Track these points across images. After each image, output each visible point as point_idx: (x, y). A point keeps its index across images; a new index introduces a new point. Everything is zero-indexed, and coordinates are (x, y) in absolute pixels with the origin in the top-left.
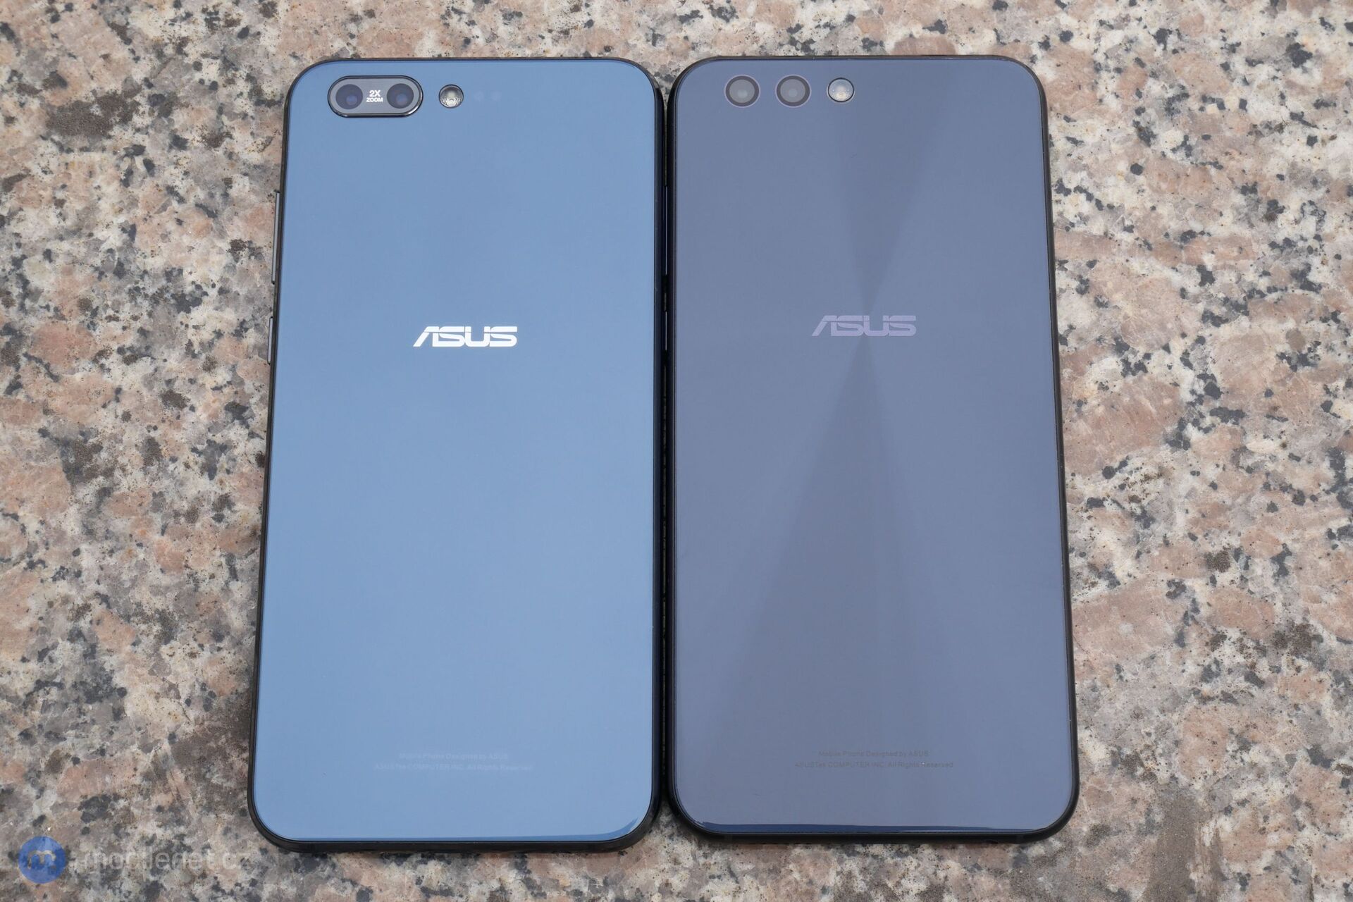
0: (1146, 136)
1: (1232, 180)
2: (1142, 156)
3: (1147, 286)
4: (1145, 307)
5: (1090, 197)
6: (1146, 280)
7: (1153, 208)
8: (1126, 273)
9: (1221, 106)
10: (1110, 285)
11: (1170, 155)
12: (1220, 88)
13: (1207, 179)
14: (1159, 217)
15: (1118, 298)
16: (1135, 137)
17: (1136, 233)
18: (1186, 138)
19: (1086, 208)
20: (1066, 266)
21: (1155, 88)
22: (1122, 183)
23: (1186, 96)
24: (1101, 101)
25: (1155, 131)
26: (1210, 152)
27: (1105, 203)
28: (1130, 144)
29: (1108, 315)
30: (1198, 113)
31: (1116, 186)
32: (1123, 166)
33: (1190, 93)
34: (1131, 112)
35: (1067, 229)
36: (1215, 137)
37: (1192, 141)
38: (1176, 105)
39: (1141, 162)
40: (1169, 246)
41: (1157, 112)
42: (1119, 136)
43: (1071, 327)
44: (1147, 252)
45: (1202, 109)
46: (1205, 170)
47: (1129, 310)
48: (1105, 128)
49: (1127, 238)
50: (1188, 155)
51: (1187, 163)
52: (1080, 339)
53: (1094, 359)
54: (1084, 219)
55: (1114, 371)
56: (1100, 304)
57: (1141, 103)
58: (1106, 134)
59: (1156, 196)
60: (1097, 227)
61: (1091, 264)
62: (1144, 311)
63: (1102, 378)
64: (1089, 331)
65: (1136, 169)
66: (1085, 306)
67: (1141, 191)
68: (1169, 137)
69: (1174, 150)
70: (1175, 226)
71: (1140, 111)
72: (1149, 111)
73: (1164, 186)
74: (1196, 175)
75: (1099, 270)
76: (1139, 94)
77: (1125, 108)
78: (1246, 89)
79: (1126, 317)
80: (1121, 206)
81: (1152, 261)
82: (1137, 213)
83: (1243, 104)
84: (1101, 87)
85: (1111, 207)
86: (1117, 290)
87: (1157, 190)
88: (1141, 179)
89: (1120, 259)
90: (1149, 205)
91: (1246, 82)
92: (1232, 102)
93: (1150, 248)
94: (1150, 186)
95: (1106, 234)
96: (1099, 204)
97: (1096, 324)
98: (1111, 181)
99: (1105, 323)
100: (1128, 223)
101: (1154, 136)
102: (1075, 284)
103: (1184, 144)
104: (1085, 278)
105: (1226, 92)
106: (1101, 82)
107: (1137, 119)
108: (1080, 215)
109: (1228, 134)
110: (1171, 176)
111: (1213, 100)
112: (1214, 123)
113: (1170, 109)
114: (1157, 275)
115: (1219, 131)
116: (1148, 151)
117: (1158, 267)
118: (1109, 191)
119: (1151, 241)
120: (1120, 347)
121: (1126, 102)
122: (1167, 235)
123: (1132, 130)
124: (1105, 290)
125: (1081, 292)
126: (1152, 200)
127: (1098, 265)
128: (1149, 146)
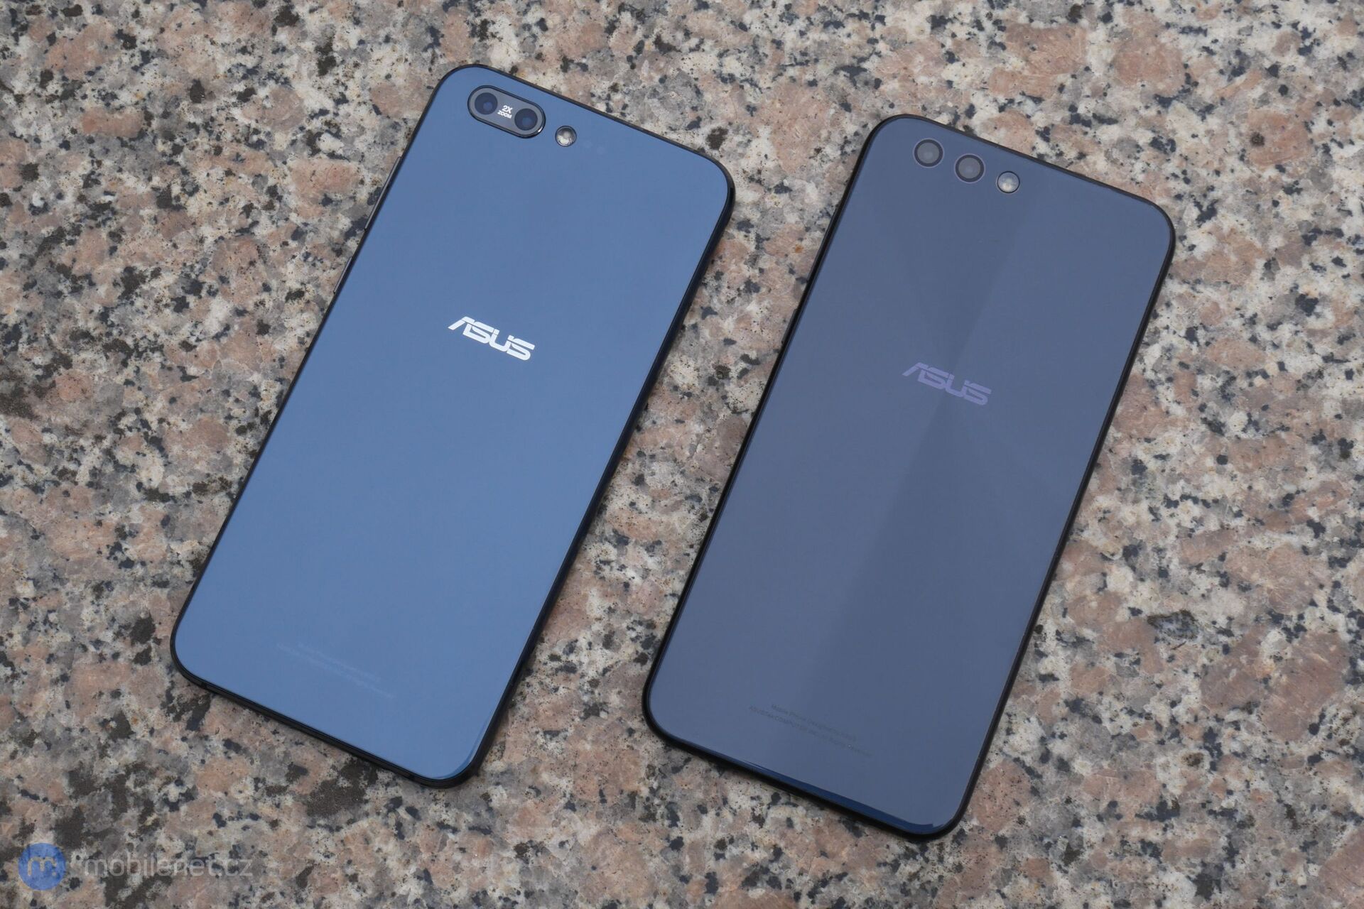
0: (1216, 428)
1: (1301, 436)
2: (1221, 446)
3: (1274, 557)
4: (1280, 575)
5: (1195, 500)
6: (1271, 553)
7: (1250, 488)
8: (1253, 553)
9: (1265, 375)
10: (1245, 569)
11: (1243, 436)
12: (1257, 360)
13: (1281, 444)
14: (1258, 493)
15: (1256, 577)
16: (1209, 432)
17: (1246, 516)
18: (1249, 415)
19: (1197, 511)
20: (1203, 568)
21: (1206, 383)
22: (1216, 477)
23: (1234, 378)
24: (1167, 412)
25: (1222, 420)
26: (1274, 419)
27: (1210, 501)
28: (1207, 440)
29: (1255, 596)
30: (1249, 389)
31: (1212, 481)
32: (1210, 462)
33: (1236, 374)
34: (1196, 412)
35: (1190, 536)
36: (1272, 405)
37: (1256, 416)
38: (1230, 390)
39: (1223, 452)
40: (1276, 514)
41: (1216, 402)
42: (1196, 436)
43: (1230, 619)
44: (1262, 528)
45: (1251, 385)
46: (1277, 437)
47: (1269, 584)
48: (1181, 435)
49: (1240, 523)
50: (1257, 430)
51: (1260, 437)
52: (1242, 626)
53: (1260, 638)
54: (1199, 521)
55: (1280, 642)
56: (1244, 588)
57: (1200, 401)
58: (1184, 440)
59: (1247, 476)
60: (1212, 524)
61: (1222, 558)
62: (1281, 580)
63: (1274, 651)
64: (1245, 616)
65: (1222, 460)
66: (1233, 596)
67: (1233, 477)
68: (1235, 420)
69: (1244, 430)
70: (1273, 495)
71: (1202, 408)
72: (1210, 404)
73: (1250, 465)
74: (1270, 444)
75: (1231, 560)
76: (1196, 394)
77: (1189, 410)
78: (1278, 352)
79: (1270, 591)
80: (1224, 497)
81: (1269, 533)
82: (1239, 498)
83: (1282, 366)
84: (1163, 400)
85: (1216, 501)
86: (1252, 571)
87: (1246, 471)
88: (1229, 467)
89: (1243, 543)
90: (1245, 486)
91: (1276, 346)
92: (1272, 369)
93: (1262, 524)
94: (1239, 469)
95: (1222, 526)
96: (1205, 503)
97: (1248, 607)
98: (1206, 478)
99: (1255, 604)
100: (1235, 509)
101: (1223, 425)
102: (1217, 580)
103: (1250, 421)
104: (1222, 571)
105: (1263, 362)
106: (1160, 396)
107: (1204, 416)
108: (1194, 519)
109: (1281, 397)
110: (1252, 453)
111: (1257, 373)
112: (1267, 392)
113: (1225, 395)
114: (1278, 544)
115: (1273, 397)
116: (1224, 440)
117: (1276, 536)
118: (1209, 488)
119: (1260, 517)
120: (1276, 619)
121: (1188, 405)
122: (1271, 506)
123: (1203, 428)
124: (1242, 575)
125: (1225, 584)
126: (1246, 482)
127: (1228, 556)
128: (1222, 434)
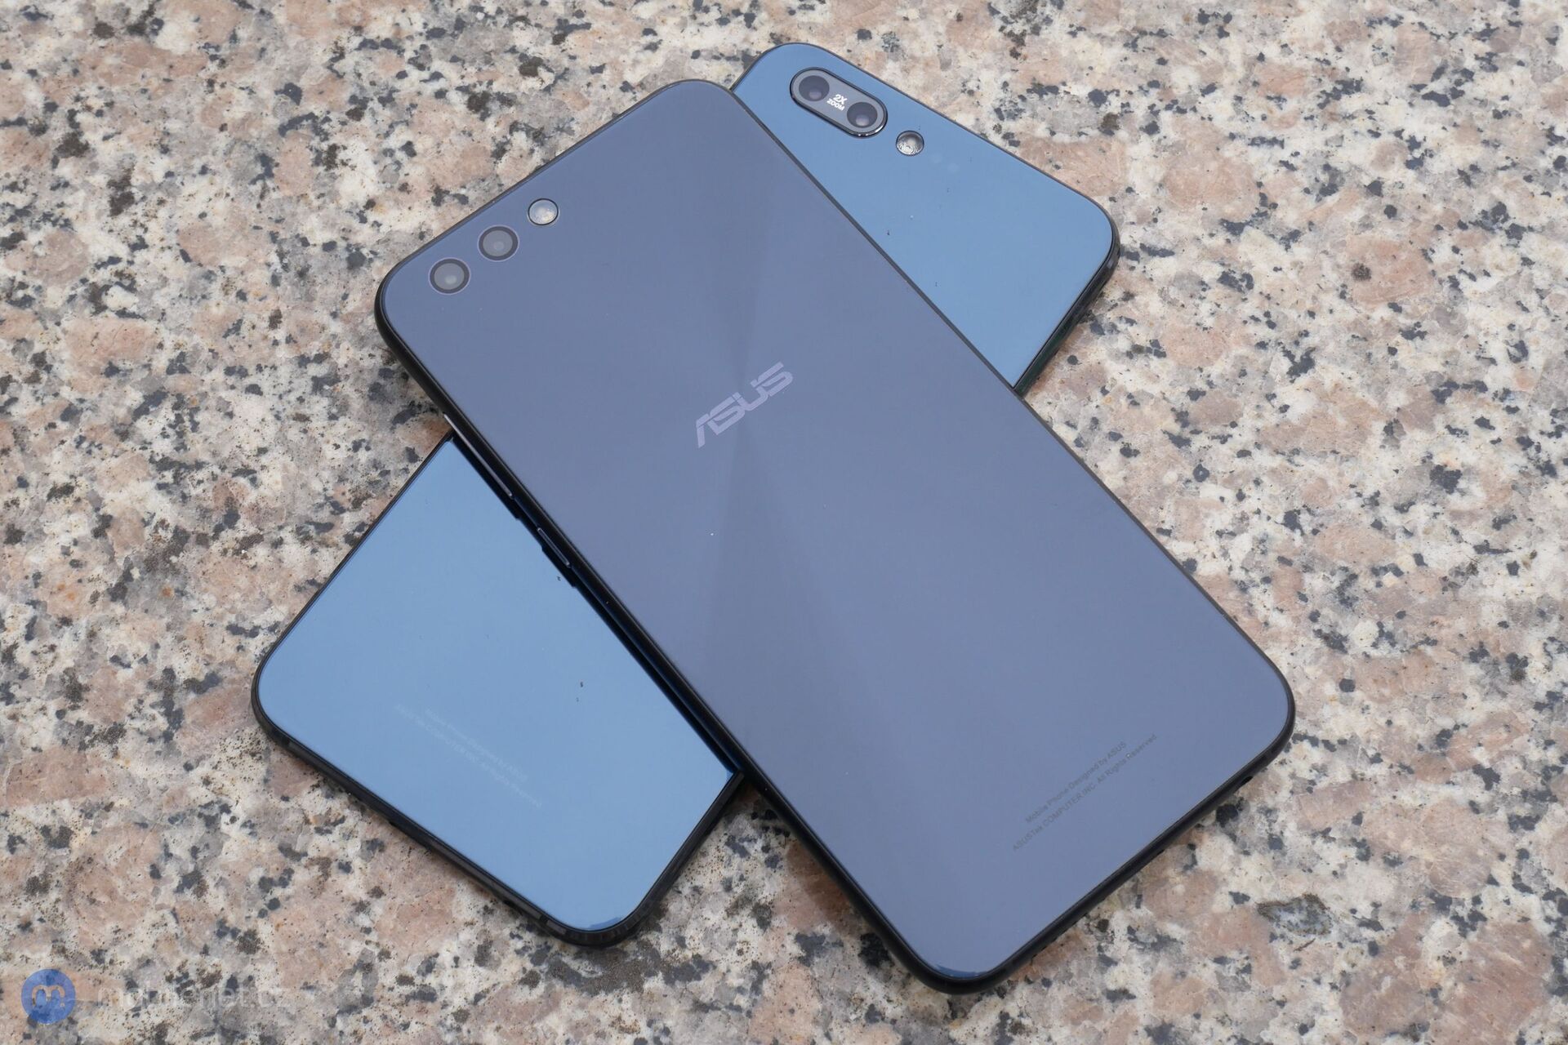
0: (1336, 642)
1: (1453, 651)
2: (1345, 667)
3: (1431, 818)
4: (1443, 843)
5: (1314, 742)
6: (1426, 811)
7: (1389, 723)
8: (1401, 813)
9: (1398, 572)
10: (1391, 835)
11: (1373, 652)
12: (1385, 551)
13: (1428, 663)
14: (1400, 729)
15: (1407, 846)
16: (1326, 649)
17: (1387, 761)
18: (1380, 625)
19: (1317, 755)
20: (1331, 834)
21: (1317, 583)
22: (1340, 709)
23: (1354, 577)
24: (1266, 624)
25: (1343, 632)
26: (1414, 630)
27: (1334, 741)
28: (1324, 659)
29: (1408, 872)
30: (1377, 591)
31: (1335, 715)
32: (1330, 689)
33: (1357, 572)
34: (1307, 623)
35: (1310, 790)
36: (1409, 611)
37: (1389, 626)
38: (1350, 592)
39: (1347, 675)
40: (1429, 758)
41: (1333, 609)
42: (1309, 655)
43: (1376, 905)
44: (1411, 777)
45: (1379, 585)
46: (1420, 653)
47: (1427, 855)
48: (1287, 653)
49: (1379, 771)
50: (1393, 644)
51: (1397, 653)
52: (1393, 915)
53: (1421, 931)
54: (1322, 770)
55: (1450, 936)
56: (1393, 862)
57: (1310, 607)
58: (1291, 659)
59: (1384, 707)
60: (1340, 773)
61: (1358, 820)
62: (1444, 849)
63: (1442, 950)
64: (1397, 900)
65: (1347, 686)
66: (1377, 872)
67: (1365, 709)
68: (1361, 632)
69: (1375, 645)
70: (1423, 733)
71: (1314, 616)
72: (1325, 612)
73: (1386, 692)
74: (1413, 663)
75: (1370, 823)
76: (1304, 598)
77: (1297, 620)
78: (1412, 541)
79: (1429, 865)
80: (1354, 736)
81: (1421, 785)
82: (1375, 736)
83: (1419, 559)
84: (1259, 607)
85: (1343, 742)
86: (1402, 836)
87: (1382, 700)
88: (1357, 695)
89: (1386, 799)
90: (1382, 721)
91: (1409, 534)
92: (1406, 563)
93: (1411, 772)
94: (1372, 698)
95: (1354, 776)
96: (1328, 745)
97: (1400, 888)
98: (1326, 711)
99: (1410, 883)
100: (1371, 753)
101: (1345, 639)
102: (1353, 852)
103: (1382, 633)
104: (1359, 839)
105: (1393, 554)
106: (1255, 602)
107: (1317, 627)
108: (1314, 767)
109: (1422, 600)
110: (1388, 677)
111: (1386, 569)
112: (1401, 594)
113: (1345, 600)
114: (1434, 800)
115: (1410, 601)
116: (1347, 659)
117: (1431, 788)
118: (1331, 724)
119: (1407, 762)
120: (1442, 904)
121: (1294, 613)
122: (1420, 747)
123: (1318, 643)
124: (1389, 843)
125: (1365, 857)
126: (1383, 714)
127: (1365, 818)
128: (1345, 652)
